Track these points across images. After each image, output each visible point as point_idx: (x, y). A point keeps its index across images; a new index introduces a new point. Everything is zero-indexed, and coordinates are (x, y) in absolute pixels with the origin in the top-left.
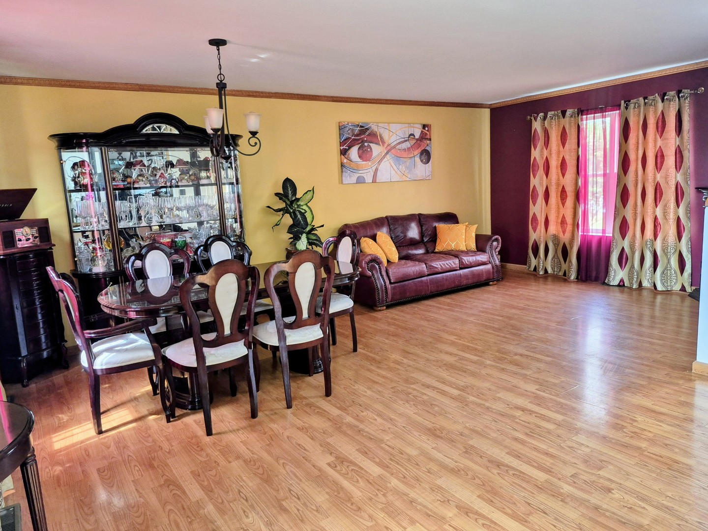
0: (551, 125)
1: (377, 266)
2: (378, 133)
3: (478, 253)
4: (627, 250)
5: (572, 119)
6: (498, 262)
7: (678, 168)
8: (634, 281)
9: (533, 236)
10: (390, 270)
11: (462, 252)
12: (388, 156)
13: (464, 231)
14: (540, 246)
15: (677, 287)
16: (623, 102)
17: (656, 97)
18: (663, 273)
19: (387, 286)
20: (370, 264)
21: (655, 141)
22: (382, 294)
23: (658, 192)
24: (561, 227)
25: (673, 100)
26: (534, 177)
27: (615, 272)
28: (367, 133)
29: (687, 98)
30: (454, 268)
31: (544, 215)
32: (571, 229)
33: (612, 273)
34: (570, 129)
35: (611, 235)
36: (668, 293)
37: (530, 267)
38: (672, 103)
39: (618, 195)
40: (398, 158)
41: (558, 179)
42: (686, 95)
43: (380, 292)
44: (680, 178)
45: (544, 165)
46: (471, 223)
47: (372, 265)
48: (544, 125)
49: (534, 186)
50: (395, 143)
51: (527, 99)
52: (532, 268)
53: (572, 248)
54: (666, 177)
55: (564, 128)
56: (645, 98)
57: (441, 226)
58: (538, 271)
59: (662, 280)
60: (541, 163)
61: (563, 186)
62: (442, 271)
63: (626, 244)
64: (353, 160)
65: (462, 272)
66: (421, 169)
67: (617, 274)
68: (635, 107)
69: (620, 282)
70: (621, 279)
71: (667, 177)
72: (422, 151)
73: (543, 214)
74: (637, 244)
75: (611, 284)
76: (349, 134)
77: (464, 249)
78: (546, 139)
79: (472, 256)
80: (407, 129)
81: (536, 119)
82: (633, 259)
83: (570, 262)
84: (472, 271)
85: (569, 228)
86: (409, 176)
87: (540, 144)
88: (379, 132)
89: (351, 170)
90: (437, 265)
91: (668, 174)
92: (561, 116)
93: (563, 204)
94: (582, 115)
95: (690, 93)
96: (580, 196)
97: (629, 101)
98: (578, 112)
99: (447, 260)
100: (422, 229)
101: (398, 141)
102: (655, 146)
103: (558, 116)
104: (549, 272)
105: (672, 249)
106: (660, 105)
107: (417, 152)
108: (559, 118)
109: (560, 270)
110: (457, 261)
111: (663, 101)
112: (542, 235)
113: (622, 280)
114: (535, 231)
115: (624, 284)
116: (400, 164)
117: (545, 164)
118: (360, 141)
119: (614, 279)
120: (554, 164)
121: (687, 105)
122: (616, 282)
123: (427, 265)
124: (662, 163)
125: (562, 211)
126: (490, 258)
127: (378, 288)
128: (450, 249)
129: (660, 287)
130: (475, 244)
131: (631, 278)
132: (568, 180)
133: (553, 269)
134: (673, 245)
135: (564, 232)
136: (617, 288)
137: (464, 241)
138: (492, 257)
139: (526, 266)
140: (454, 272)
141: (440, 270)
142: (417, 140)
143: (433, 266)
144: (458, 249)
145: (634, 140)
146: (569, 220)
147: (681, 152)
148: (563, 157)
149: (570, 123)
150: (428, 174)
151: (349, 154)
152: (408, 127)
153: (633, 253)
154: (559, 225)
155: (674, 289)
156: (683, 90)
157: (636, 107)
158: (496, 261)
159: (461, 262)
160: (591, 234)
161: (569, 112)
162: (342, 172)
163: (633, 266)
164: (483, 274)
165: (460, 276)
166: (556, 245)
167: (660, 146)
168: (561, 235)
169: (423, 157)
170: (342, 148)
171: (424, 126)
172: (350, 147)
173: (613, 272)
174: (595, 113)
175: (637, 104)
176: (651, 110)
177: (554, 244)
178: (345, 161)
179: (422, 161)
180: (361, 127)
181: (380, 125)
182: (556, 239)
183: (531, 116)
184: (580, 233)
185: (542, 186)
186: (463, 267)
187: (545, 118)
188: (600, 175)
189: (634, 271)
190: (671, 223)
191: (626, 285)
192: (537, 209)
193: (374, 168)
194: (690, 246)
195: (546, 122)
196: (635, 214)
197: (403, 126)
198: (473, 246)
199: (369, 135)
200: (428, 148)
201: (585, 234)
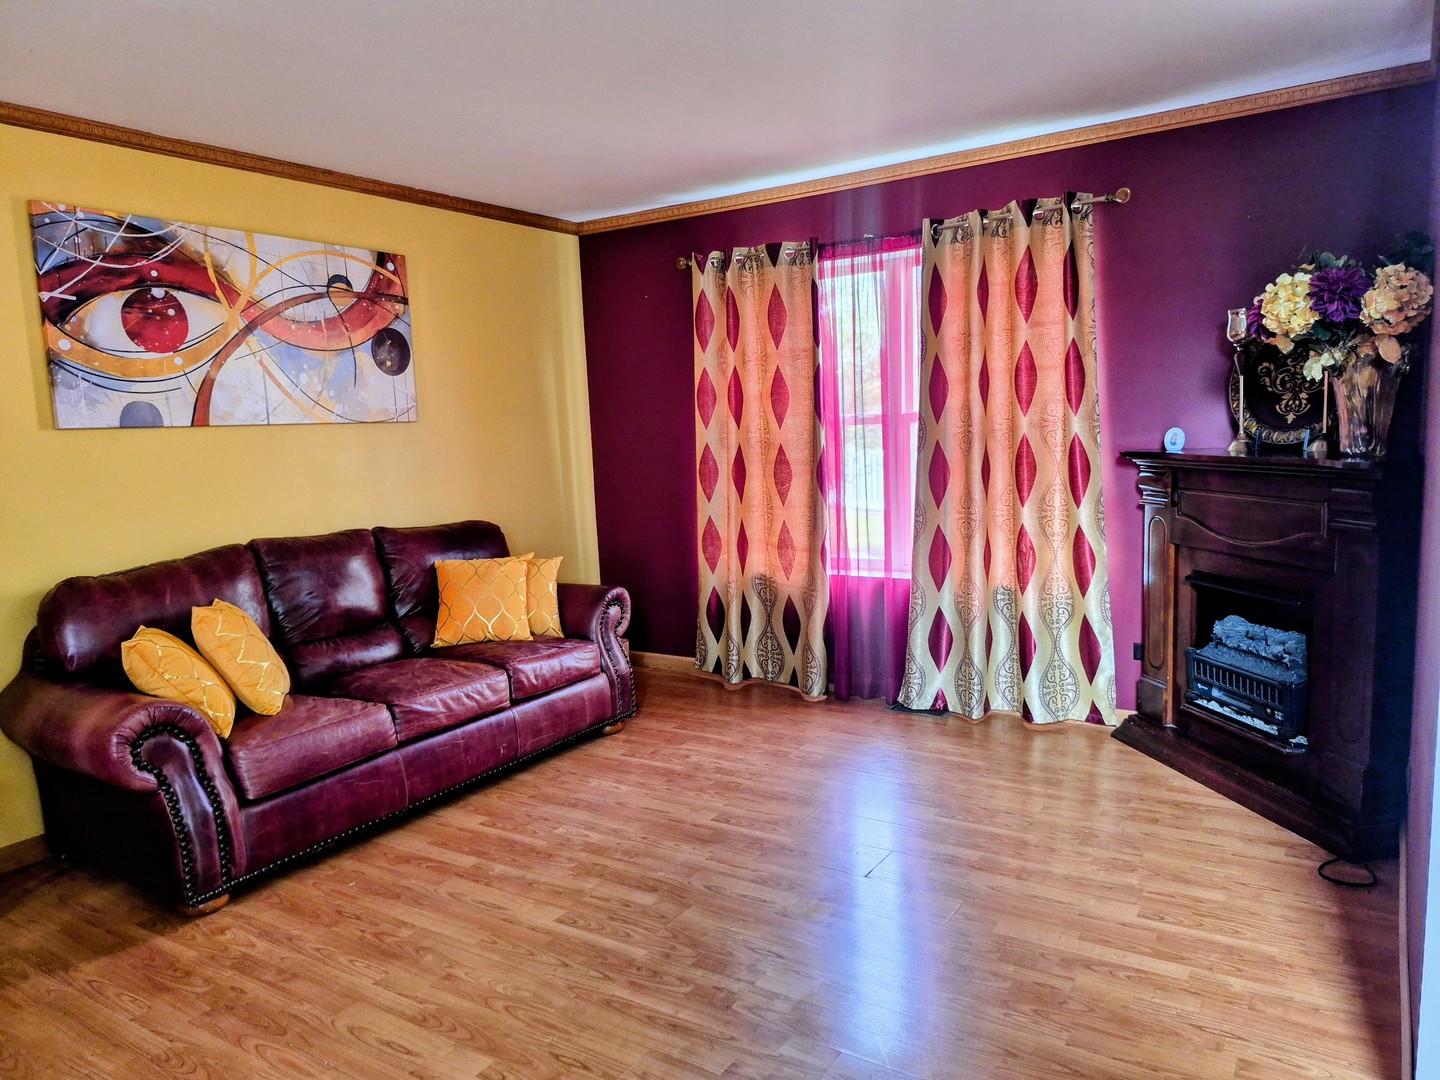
0: (741, 283)
1: (183, 747)
2: (207, 259)
3: (568, 645)
4: (950, 618)
5: (796, 269)
6: (624, 666)
7: (1074, 401)
8: (974, 701)
9: (709, 581)
10: (241, 754)
11: (519, 645)
12: (251, 338)
13: (523, 579)
14: (729, 607)
15: (1080, 713)
16: (926, 222)
17: (1009, 211)
18: (1045, 677)
19: (230, 820)
20: (148, 744)
21: (1012, 330)
22: (208, 855)
23: (1024, 466)
24: (780, 555)
25: (1050, 220)
26: (706, 424)
27: (923, 676)
28: (162, 254)
29: (1087, 216)
30: (492, 704)
31: (736, 525)
32: (805, 561)
33: (915, 679)
34: (791, 296)
35: (909, 576)
36: (1057, 729)
37: (704, 661)
38: (1049, 228)
39: (922, 473)
40: (294, 350)
41: (767, 430)
42: (1086, 207)
43: (198, 849)
44: (1077, 426)
45: (729, 391)
46: (544, 554)
47: (157, 746)
48: (724, 285)
49: (707, 447)
50: (278, 299)
51: (676, 212)
52: (710, 666)
53: (809, 613)
54: (1042, 425)
55: (776, 292)
56: (983, 214)
57: (451, 566)
58: (728, 674)
59: (1043, 696)
60: (721, 385)
61: (781, 448)
62: (451, 721)
63: (946, 600)
64: (102, 344)
65: (516, 713)
66: (380, 390)
67: (928, 681)
68: (956, 238)
69: (936, 700)
70: (938, 695)
71: (1044, 424)
72: (379, 332)
73: (733, 521)
74: (976, 603)
75: (914, 707)
76: (77, 247)
77: (526, 635)
78: (731, 320)
79: (549, 657)
80: (320, 258)
81: (702, 267)
82: (967, 640)
83: (808, 648)
84: (551, 706)
85: (800, 559)
86: (338, 409)
87: (717, 334)
88: (212, 256)
89: (95, 379)
90: (432, 704)
91: (1047, 416)
92: (767, 260)
93: (783, 495)
94: (821, 258)
95: (1092, 203)
96: (822, 473)
97: (941, 222)
98: (811, 248)
99: (464, 684)
100: (387, 577)
101: (289, 295)
102: (1012, 340)
103: (758, 259)
104: (754, 675)
105: (1061, 611)
106: (1022, 233)
107: (364, 335)
108: (761, 265)
109: (781, 669)
110: (501, 680)
111: (1029, 221)
112: (733, 577)
113: (940, 697)
114: (713, 567)
115: (946, 706)
116: (300, 370)
117: (733, 389)
118: (129, 280)
119: (920, 694)
120: (755, 388)
121: (1088, 234)
122: (927, 704)
123: (397, 710)
124: (1032, 385)
125: (780, 514)
126: (602, 655)
127: (188, 834)
128: (480, 636)
129: (1039, 715)
130: (556, 617)
131: (964, 692)
132: (793, 432)
133: (762, 665)
134: (1063, 601)
135: (787, 570)
136: (930, 719)
137: (524, 611)
138: (607, 650)
139: (693, 659)
140: (493, 719)
141: (444, 721)
142: (360, 297)
143: (418, 712)
144: (505, 638)
145: (956, 326)
146: (799, 537)
147: (1079, 358)
148: (778, 369)
149: (790, 280)
150: (402, 405)
151: (81, 322)
152: (325, 253)
153: (967, 625)
154: (775, 553)
155: (1070, 716)
156: (1078, 194)
157: (959, 237)
158: (618, 663)
159: (515, 683)
160: (853, 573)
161: (788, 248)
162: (52, 384)
163: (966, 659)
164: (583, 709)
165: (513, 725)
166: (768, 603)
167: (1026, 344)
168: (780, 577)
169: (383, 354)
170: (46, 296)
171: (382, 258)
172: (84, 296)
173: (917, 675)
174: (854, 254)
175: (960, 231)
176: (995, 246)
177: (764, 602)
178: (64, 344)
179: (380, 364)
180: (131, 228)
181: (212, 231)
182: (766, 586)
183: (689, 258)
184: (829, 572)
185: (728, 448)
186: (521, 693)
187: (725, 265)
188: (873, 420)
189: (974, 673)
190: (1056, 545)
191: (950, 709)
192: (715, 508)
193: (197, 378)
194: (1108, 606)
195: (729, 274)
196: (968, 522)
197: (307, 246)
198: (551, 623)
199: (169, 261)
200: (398, 326)
201: (842, 573)
